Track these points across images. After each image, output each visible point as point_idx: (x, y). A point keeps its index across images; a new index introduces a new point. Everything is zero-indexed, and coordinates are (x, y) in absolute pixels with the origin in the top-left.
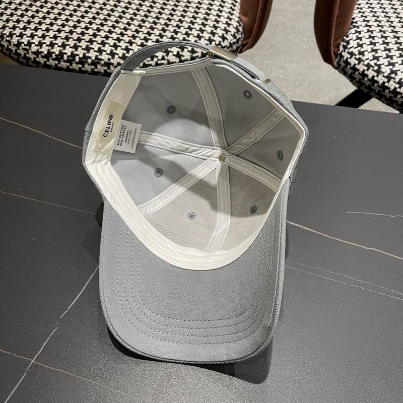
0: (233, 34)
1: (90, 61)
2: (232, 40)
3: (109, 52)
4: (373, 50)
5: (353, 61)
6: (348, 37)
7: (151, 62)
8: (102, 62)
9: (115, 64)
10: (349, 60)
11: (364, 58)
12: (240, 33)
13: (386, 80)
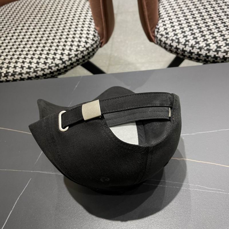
0: (92, 38)
1: (10, 74)
2: (92, 43)
3: (20, 67)
4: (173, 30)
5: (163, 39)
6: (158, 25)
7: (45, 67)
8: (17, 73)
9: (25, 72)
10: (161, 39)
11: (169, 36)
12: (96, 37)
13: (184, 46)
